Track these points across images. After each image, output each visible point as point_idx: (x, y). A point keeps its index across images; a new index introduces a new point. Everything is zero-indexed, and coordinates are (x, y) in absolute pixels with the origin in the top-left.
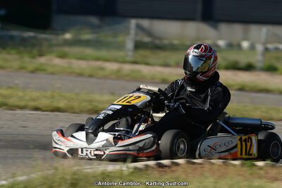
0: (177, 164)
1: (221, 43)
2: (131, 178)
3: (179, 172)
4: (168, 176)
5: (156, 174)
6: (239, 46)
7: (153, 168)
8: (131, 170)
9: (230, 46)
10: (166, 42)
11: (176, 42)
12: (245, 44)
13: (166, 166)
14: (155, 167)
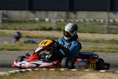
0: (28, 71)
1: (37, 19)
2: (10, 77)
3: (30, 74)
4: (25, 76)
5: (20, 75)
6: (44, 20)
7: (19, 73)
8: (10, 74)
9: (41, 20)
10: (14, 19)
11: (18, 19)
12: (47, 20)
13: (24, 72)
14: (19, 72)
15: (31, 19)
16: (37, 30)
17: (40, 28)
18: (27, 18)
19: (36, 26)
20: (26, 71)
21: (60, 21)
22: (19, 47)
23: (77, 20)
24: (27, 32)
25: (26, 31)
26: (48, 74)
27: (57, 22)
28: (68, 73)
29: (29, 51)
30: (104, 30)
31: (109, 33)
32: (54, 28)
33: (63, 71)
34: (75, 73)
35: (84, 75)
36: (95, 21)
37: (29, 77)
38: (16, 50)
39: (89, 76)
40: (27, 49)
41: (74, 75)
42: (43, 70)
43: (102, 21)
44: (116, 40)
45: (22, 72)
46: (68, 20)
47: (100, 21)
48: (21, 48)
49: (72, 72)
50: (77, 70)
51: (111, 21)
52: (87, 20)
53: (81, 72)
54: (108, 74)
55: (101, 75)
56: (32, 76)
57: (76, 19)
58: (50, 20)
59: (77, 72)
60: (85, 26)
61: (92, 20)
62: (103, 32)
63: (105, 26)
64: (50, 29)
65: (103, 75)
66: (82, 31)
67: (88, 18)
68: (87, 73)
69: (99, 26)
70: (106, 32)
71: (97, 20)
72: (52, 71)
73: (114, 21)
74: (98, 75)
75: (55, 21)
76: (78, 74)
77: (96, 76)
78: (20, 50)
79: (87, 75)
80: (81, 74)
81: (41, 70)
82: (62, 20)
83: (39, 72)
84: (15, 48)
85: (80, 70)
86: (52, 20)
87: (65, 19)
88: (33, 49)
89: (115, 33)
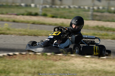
0: (15, 55)
1: (23, 4)
3: (17, 58)
4: (13, 59)
6: (30, 6)
7: (6, 56)
9: (27, 6)
11: (4, 4)
12: (33, 5)
13: (12, 55)
15: (18, 4)
16: (23, 15)
17: (26, 13)
18: (13, 3)
19: (22, 11)
20: (14, 54)
21: (46, 7)
22: (6, 31)
23: (62, 7)
24: (14, 17)
25: (12, 16)
26: (35, 58)
27: (43, 8)
28: (55, 57)
29: (16, 35)
30: (88, 17)
31: (93, 20)
32: (40, 13)
33: (50, 56)
34: (61, 57)
35: (71, 59)
36: (79, 7)
37: (17, 60)
38: (3, 34)
39: (75, 61)
40: (14, 33)
41: (60, 59)
42: (30, 54)
43: (86, 8)
44: (100, 26)
45: (9, 55)
46: (54, 6)
47: (84, 8)
48: (8, 32)
49: (58, 57)
50: (63, 55)
51: (95, 8)
52: (72, 6)
53: (67, 57)
54: (93, 59)
55: (86, 60)
56: (19, 60)
57: (61, 5)
58: (36, 6)
59: (63, 57)
60: (70, 12)
61: (77, 7)
62: (88, 19)
63: (90, 13)
64: (36, 15)
65: (88, 61)
66: (67, 17)
67: (73, 4)
68: (73, 58)
69: (84, 12)
70: (90, 18)
71: (82, 7)
72: (39, 55)
73: (98, 8)
74: (83, 60)
75: (41, 7)
76: (64, 59)
77: (82, 62)
78: (7, 34)
79: (73, 60)
80: (68, 59)
81: (29, 54)
82: (48, 6)
83: (26, 56)
84: (3, 32)
85: (66, 55)
86: (38, 6)
87: (51, 5)
88: (19, 34)
89: (100, 20)
